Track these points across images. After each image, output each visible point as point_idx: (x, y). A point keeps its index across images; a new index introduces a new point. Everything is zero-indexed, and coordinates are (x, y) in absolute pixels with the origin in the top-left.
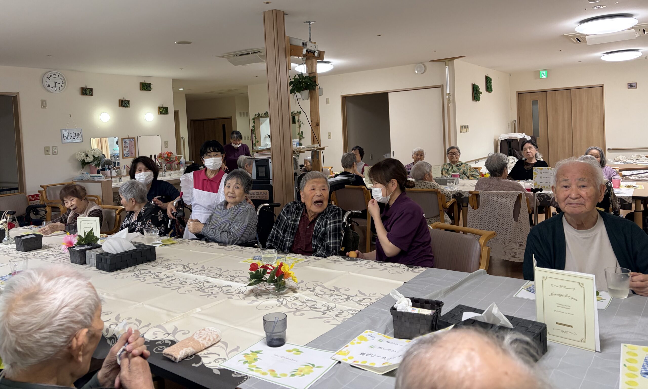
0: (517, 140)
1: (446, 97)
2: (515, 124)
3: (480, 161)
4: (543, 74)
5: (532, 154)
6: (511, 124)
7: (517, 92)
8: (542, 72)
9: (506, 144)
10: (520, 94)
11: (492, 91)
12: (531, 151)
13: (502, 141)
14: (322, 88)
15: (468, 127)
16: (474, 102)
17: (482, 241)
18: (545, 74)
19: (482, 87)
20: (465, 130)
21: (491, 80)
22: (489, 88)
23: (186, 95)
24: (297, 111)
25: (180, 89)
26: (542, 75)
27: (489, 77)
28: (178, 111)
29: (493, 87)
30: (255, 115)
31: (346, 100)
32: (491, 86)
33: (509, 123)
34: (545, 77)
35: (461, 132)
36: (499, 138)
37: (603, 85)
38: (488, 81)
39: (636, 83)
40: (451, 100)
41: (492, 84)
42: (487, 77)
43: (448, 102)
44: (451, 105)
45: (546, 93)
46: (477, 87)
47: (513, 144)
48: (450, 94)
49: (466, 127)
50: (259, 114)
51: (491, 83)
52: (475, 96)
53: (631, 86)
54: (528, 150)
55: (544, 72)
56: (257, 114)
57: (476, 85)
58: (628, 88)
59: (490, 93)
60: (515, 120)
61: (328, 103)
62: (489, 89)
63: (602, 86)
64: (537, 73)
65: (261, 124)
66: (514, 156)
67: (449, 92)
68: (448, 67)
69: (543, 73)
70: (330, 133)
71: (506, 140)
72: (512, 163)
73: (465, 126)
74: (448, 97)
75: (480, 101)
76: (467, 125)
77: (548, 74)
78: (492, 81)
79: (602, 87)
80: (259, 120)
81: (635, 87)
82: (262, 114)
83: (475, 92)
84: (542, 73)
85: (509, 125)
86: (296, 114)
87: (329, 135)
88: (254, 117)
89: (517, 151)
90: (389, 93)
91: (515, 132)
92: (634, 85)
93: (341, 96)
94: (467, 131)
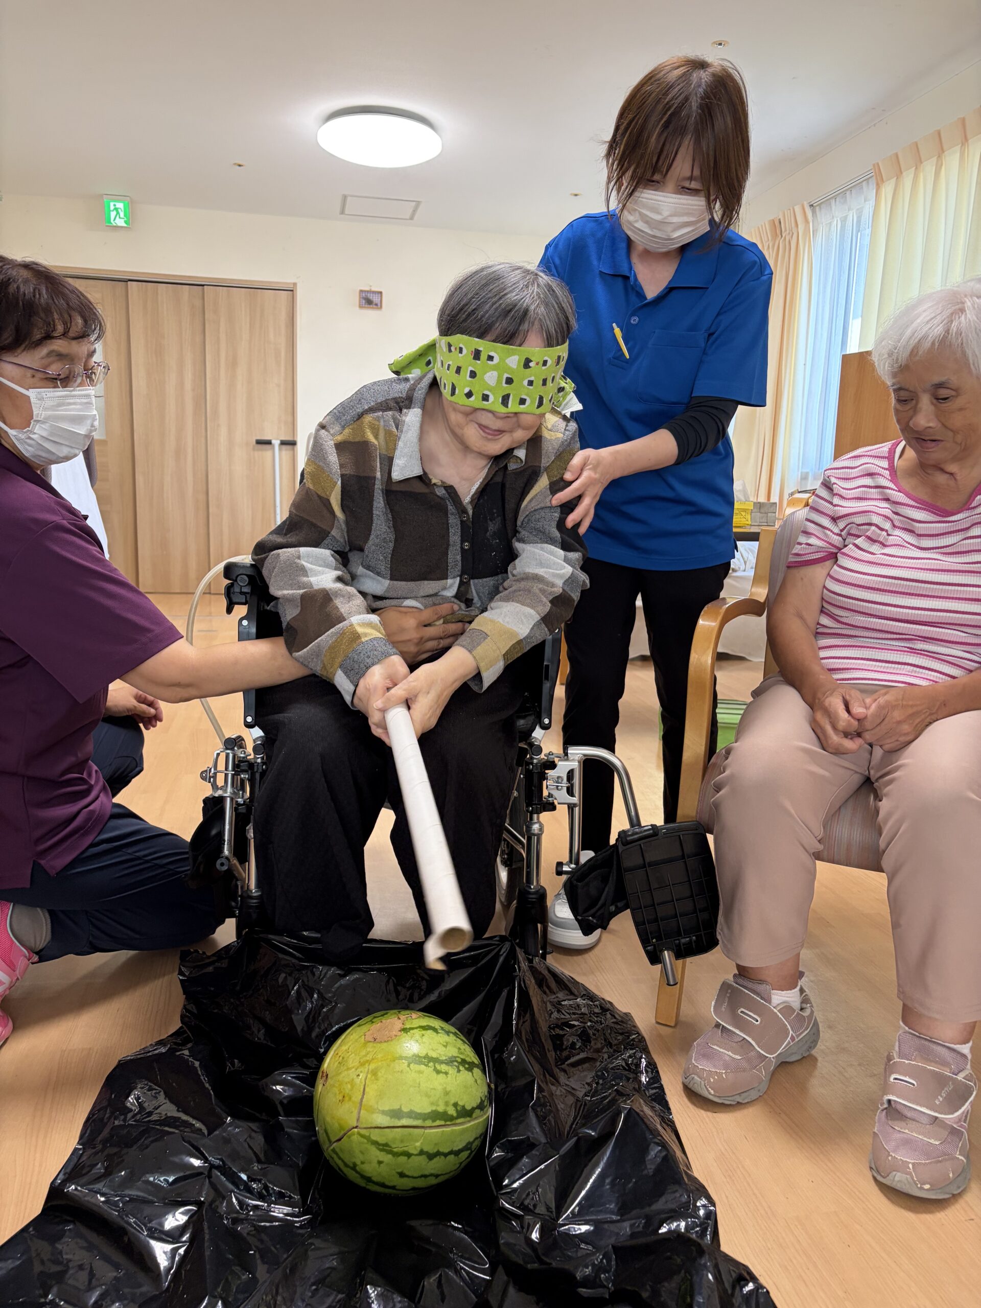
4: (117, 213)
8: (112, 204)
18: (122, 215)
26: (113, 214)
34: (121, 223)
37: (295, 284)
39: (381, 293)
45: (126, 287)
53: (370, 300)
55: (120, 205)
58: (361, 307)
63: (291, 287)
69: (116, 209)
77: (132, 216)
79: (291, 291)
81: (376, 305)
84: (112, 208)
92: (375, 299)
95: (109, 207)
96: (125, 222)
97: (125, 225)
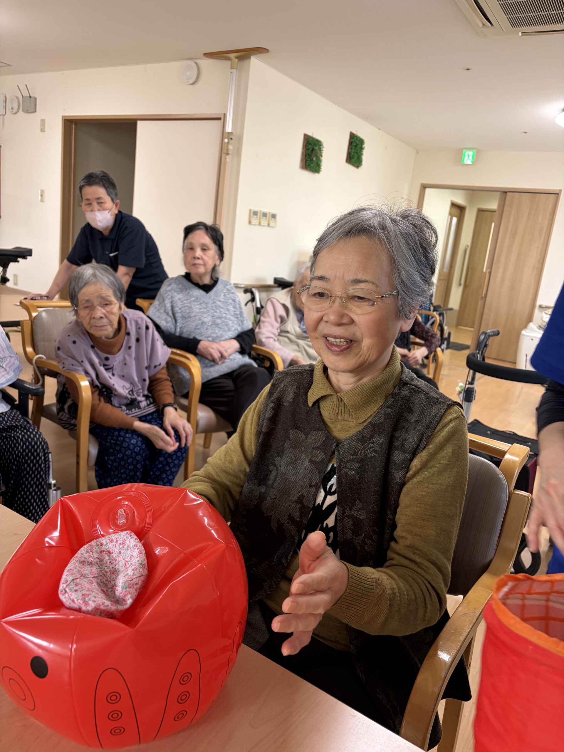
4: (468, 158)
11: (360, 164)
14: (36, 99)
15: (274, 216)
16: (307, 174)
18: (471, 157)
19: (334, 150)
20: (264, 222)
21: (362, 144)
22: (353, 158)
26: (466, 158)
27: (357, 137)
29: (364, 158)
31: (70, 126)
32: (359, 155)
34: (469, 162)
35: (250, 222)
37: (561, 191)
38: (355, 144)
40: (231, 147)
41: (363, 151)
42: (353, 137)
46: (319, 144)
49: (269, 216)
51: (362, 148)
52: (306, 161)
55: (471, 153)
57: (317, 140)
59: (358, 167)
61: (42, 130)
62: (353, 160)
63: (557, 192)
64: (459, 154)
69: (468, 155)
70: (44, 191)
73: (265, 215)
75: (321, 176)
76: (274, 212)
77: (476, 158)
78: (365, 146)
79: (557, 194)
83: (309, 152)
84: (466, 154)
87: (42, 196)
90: (138, 121)
93: (63, 117)
94: (272, 224)
95: (465, 154)
96: (472, 162)
97: (471, 163)
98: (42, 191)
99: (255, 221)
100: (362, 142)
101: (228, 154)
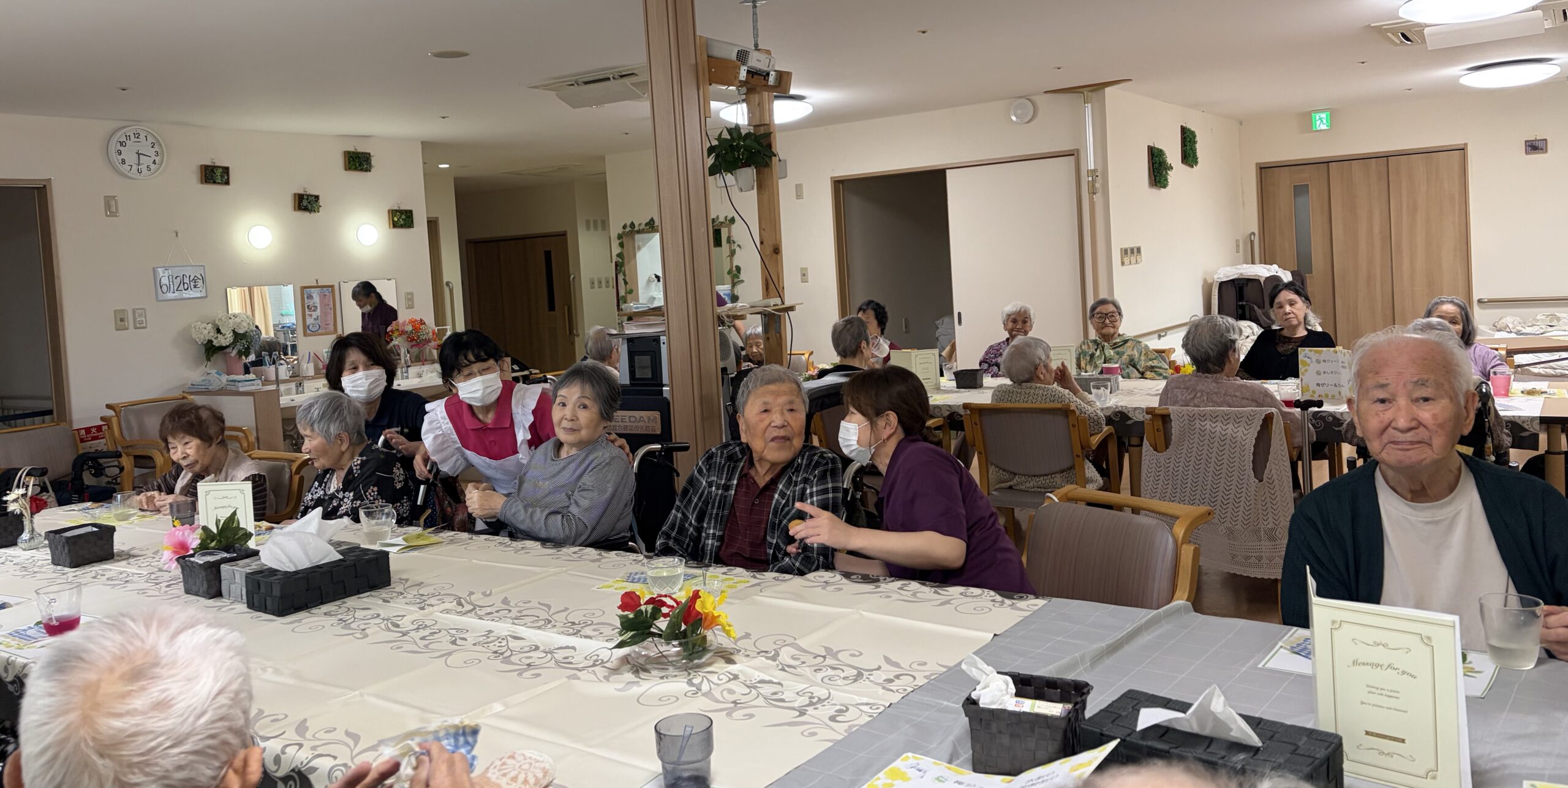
0: (1258, 281)
1: (1085, 179)
2: (1252, 242)
3: (1168, 333)
4: (1321, 121)
5: (1296, 317)
6: (1245, 243)
7: (1257, 164)
8: (1318, 116)
9: (1232, 294)
10: (1264, 170)
11: (1196, 163)
12: (1294, 311)
13: (1222, 285)
14: (785, 161)
15: (1139, 250)
16: (1154, 191)
17: (1180, 530)
18: (1325, 121)
19: (1173, 156)
20: (1133, 260)
21: (1195, 136)
22: (1189, 157)
23: (455, 179)
24: (726, 217)
25: (440, 166)
26: (1318, 123)
27: (1189, 130)
28: (437, 218)
29: (1199, 154)
30: (625, 227)
31: (844, 188)
32: (1194, 151)
33: (1237, 241)
34: (1324, 127)
35: (1123, 264)
36: (1216, 277)
37: (1466, 144)
38: (1188, 138)
39: (1546, 140)
40: (1097, 185)
41: (1198, 146)
42: (1184, 130)
43: (1091, 191)
44: (1098, 198)
45: (1328, 166)
46: (1160, 153)
47: (1248, 291)
48: (1095, 171)
49: (1135, 251)
50: (632, 225)
51: (1195, 142)
52: (1155, 176)
53: (1534, 147)
54: (1288, 308)
55: (1323, 115)
56: (628, 224)
57: (1158, 149)
58: (1527, 153)
59: (1192, 167)
60: (1253, 234)
61: (799, 196)
62: (1190, 159)
63: (1462, 147)
64: (1305, 119)
65: (639, 248)
66: (1251, 320)
67: (1093, 168)
68: (1090, 105)
69: (1320, 119)
70: (806, 269)
71: (1233, 280)
72: (1248, 337)
73: (1132, 250)
74: (1090, 179)
75: (1168, 188)
76: (1138, 245)
77: (1333, 121)
78: (1198, 138)
79: (1463, 149)
80: (633, 239)
81: (1542, 149)
82: (640, 224)
83: (1157, 165)
84: (1317, 118)
85: (1238, 246)
86: (722, 223)
87: (804, 275)
88: (620, 231)
89: (1259, 307)
90: (948, 171)
91: (1253, 263)
92: (1540, 144)
93: (831, 178)
94: (1139, 260)
95: (1315, 118)
96: (1327, 126)
97: (1326, 128)
98: (802, 269)
99: (1127, 260)
100: (1193, 134)
101: (1094, 193)
